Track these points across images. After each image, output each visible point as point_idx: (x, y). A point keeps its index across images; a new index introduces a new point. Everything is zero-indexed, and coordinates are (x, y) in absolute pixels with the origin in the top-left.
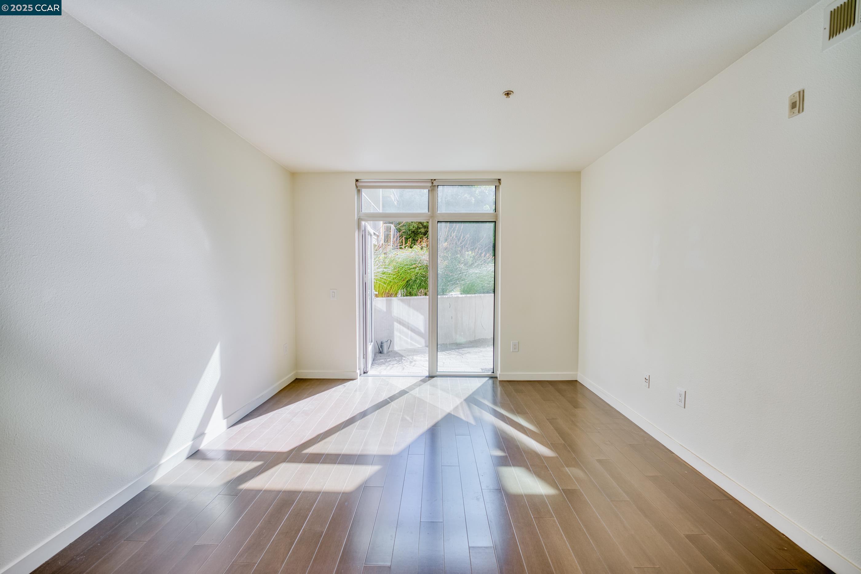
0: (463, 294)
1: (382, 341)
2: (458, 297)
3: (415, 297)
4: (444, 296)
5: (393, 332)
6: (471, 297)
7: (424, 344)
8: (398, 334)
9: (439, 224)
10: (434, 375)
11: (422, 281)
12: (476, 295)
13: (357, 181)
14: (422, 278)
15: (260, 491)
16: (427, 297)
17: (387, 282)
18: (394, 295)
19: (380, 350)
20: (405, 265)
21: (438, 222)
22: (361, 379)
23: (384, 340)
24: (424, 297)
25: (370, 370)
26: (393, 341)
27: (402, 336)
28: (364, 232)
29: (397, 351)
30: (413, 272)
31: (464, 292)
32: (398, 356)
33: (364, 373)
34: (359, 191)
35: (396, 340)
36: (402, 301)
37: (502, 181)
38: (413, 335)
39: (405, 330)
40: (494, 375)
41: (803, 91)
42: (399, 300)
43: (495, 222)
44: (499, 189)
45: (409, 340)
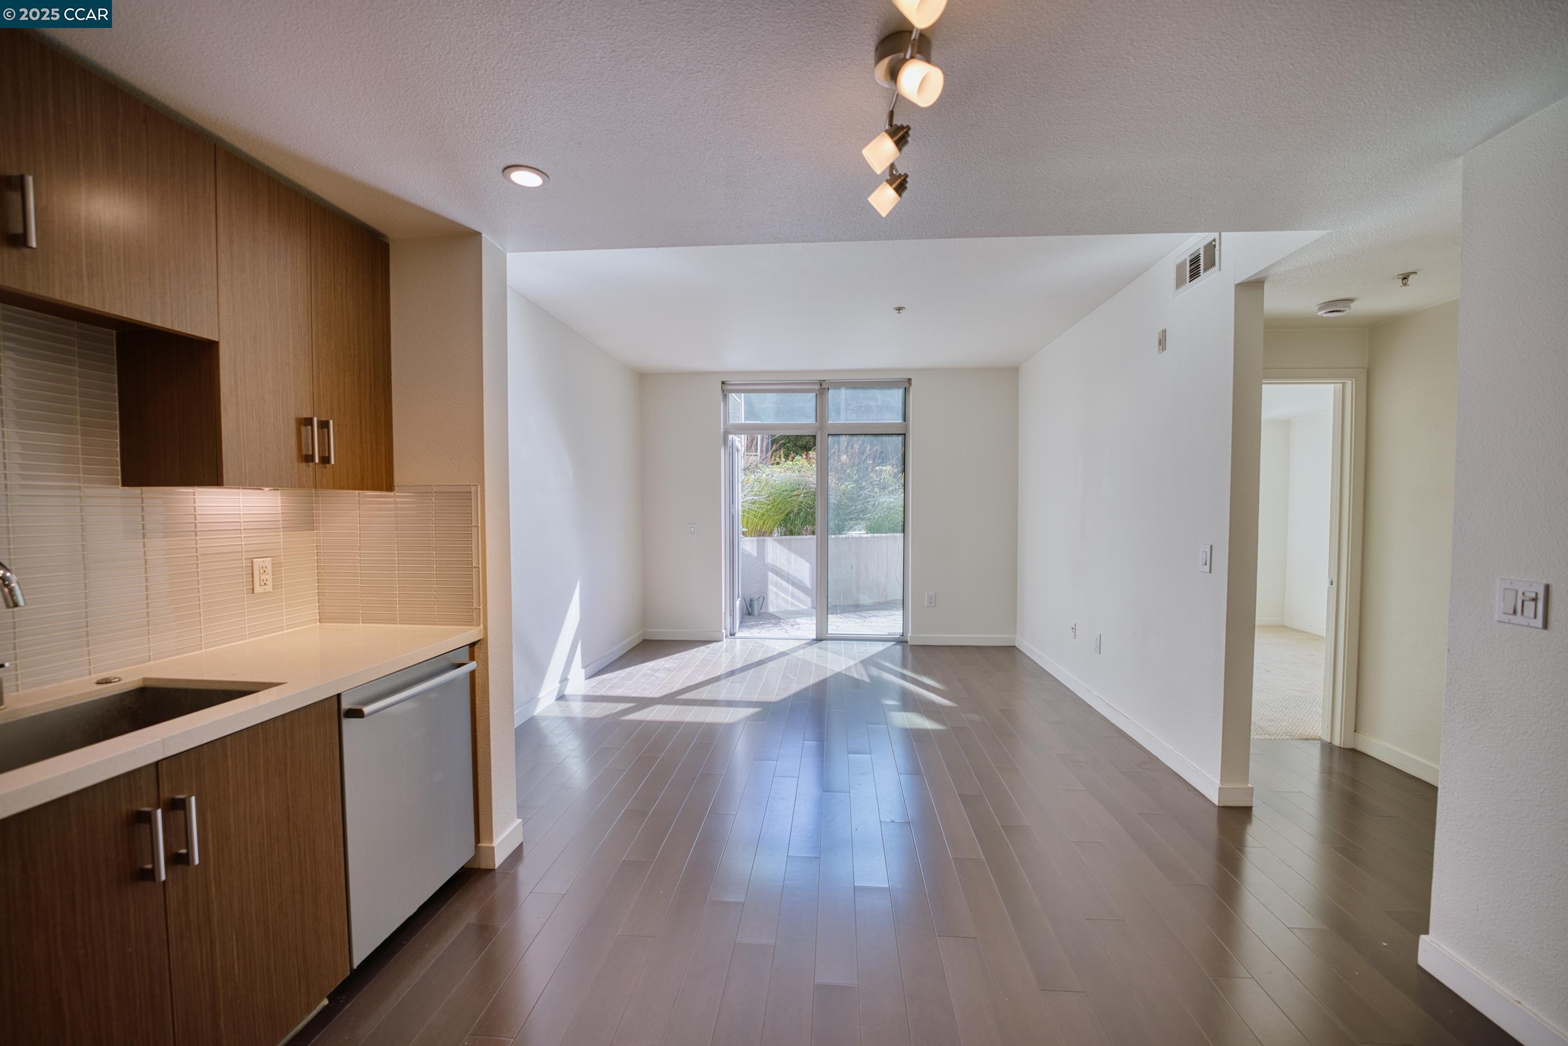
0: (870, 533)
1: (752, 597)
2: (861, 538)
3: (798, 537)
4: (841, 536)
5: (767, 586)
6: (881, 537)
7: (810, 604)
8: (775, 589)
9: (830, 438)
10: (823, 637)
11: (807, 513)
12: (889, 534)
13: (723, 383)
14: (809, 510)
15: (643, 721)
16: (815, 537)
17: (759, 515)
18: (768, 534)
19: (749, 611)
20: (784, 491)
21: (829, 435)
22: (726, 642)
23: (755, 597)
24: (812, 536)
25: (738, 631)
26: (767, 599)
27: (779, 593)
28: (731, 448)
29: (773, 613)
30: (795, 500)
31: (871, 530)
32: (775, 619)
33: (731, 635)
34: (725, 397)
35: (771, 597)
36: (780, 542)
37: (913, 382)
38: (795, 591)
39: (784, 583)
40: (903, 639)
41: (1165, 330)
42: (775, 540)
43: (905, 434)
44: (909, 391)
45: (789, 599)
